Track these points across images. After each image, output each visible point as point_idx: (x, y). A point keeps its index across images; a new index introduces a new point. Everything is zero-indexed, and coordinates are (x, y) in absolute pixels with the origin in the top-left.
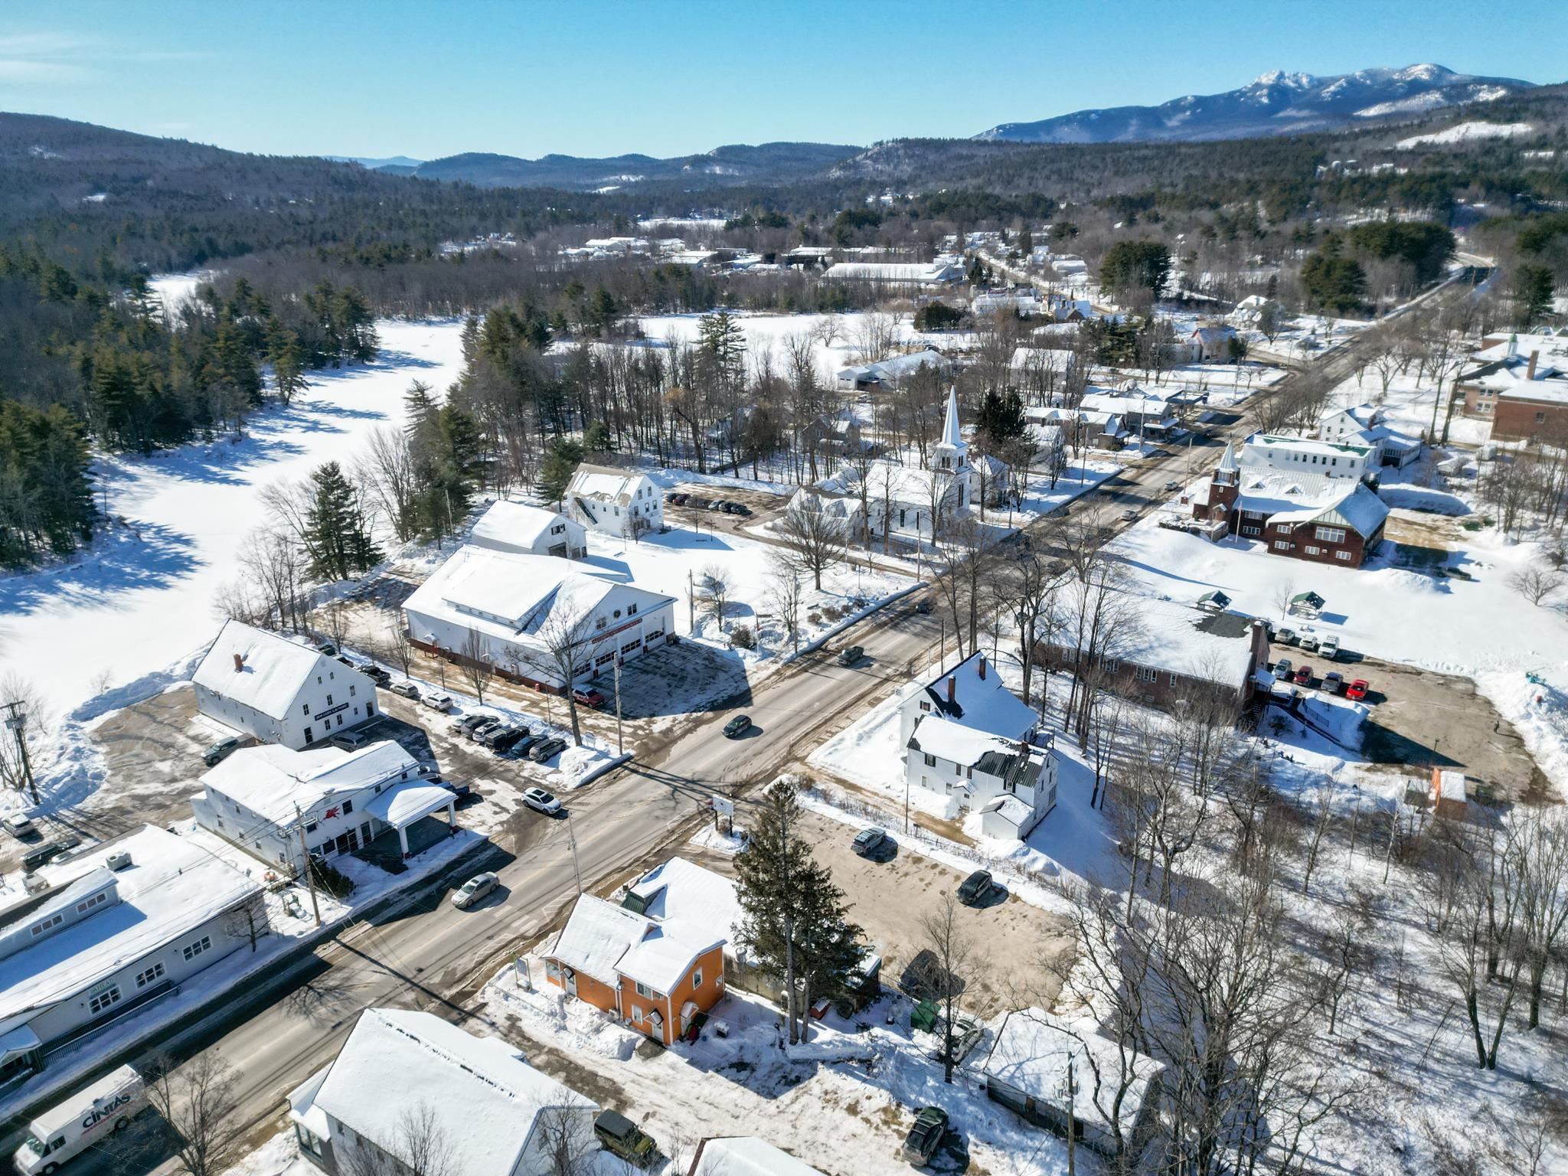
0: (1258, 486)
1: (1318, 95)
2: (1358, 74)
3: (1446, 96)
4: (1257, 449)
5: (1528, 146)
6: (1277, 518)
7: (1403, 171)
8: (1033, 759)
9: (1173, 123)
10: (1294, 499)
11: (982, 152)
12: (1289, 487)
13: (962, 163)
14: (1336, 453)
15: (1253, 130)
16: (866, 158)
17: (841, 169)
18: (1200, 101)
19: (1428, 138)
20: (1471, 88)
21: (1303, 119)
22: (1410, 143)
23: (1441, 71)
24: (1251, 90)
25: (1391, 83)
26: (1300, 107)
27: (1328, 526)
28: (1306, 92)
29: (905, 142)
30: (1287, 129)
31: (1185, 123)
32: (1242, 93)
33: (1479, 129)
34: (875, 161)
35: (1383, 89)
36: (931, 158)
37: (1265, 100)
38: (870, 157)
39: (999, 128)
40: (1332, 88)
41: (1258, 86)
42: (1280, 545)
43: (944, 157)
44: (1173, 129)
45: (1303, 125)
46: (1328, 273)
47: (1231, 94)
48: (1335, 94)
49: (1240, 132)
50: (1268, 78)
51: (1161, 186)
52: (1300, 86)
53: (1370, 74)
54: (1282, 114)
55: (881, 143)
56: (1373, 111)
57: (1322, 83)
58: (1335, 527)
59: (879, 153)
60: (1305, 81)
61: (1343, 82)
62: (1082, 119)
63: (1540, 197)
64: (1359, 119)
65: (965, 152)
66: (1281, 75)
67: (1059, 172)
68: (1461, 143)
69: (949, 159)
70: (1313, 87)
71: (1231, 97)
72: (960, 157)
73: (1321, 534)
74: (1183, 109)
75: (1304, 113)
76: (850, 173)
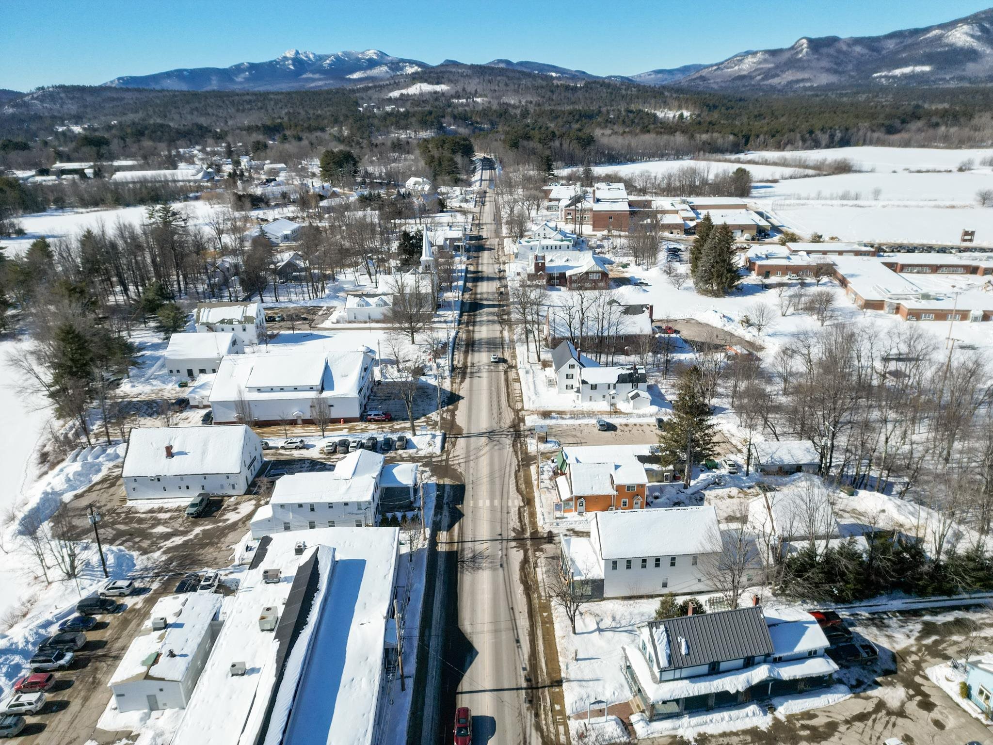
0: (551, 261)
1: (321, 66)
2: (340, 54)
3: (390, 68)
4: (525, 247)
5: (453, 97)
6: (568, 273)
7: (402, 110)
8: (640, 371)
9: (240, 79)
10: (570, 264)
11: (128, 96)
12: (565, 259)
13: (115, 103)
14: (560, 243)
15: (291, 85)
16: (33, 98)
17: (13, 106)
18: (253, 66)
19: (404, 91)
20: (401, 64)
21: (320, 80)
22: (395, 94)
23: (382, 55)
24: (282, 61)
25: (359, 60)
26: (313, 72)
27: (593, 272)
28: (314, 63)
29: (63, 88)
30: (312, 85)
31: (247, 80)
32: (277, 63)
33: (426, 88)
34: (42, 101)
35: (357, 64)
36: (88, 99)
37: (292, 67)
38: (36, 99)
39: (119, 79)
40: (328, 61)
41: (285, 58)
42: (574, 285)
43: (99, 99)
44: (241, 83)
45: (320, 83)
46: (440, 164)
47: (271, 62)
48: (330, 65)
49: (284, 86)
50: (290, 54)
51: (273, 119)
52: (310, 60)
53: (346, 54)
54: (304, 76)
55: (43, 88)
56: (355, 76)
57: (321, 58)
58: (597, 272)
59: (43, 95)
60: (311, 56)
61: (332, 58)
62: (179, 74)
63: (477, 123)
64: (350, 80)
65: (115, 95)
66: (297, 53)
67: (197, 109)
68: (421, 94)
69: (104, 100)
70: (317, 60)
71: (271, 65)
72: (113, 99)
73: (591, 277)
74: (244, 71)
75: (317, 76)
76: (23, 110)
